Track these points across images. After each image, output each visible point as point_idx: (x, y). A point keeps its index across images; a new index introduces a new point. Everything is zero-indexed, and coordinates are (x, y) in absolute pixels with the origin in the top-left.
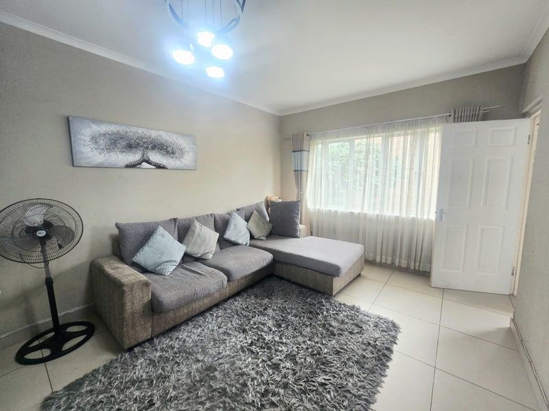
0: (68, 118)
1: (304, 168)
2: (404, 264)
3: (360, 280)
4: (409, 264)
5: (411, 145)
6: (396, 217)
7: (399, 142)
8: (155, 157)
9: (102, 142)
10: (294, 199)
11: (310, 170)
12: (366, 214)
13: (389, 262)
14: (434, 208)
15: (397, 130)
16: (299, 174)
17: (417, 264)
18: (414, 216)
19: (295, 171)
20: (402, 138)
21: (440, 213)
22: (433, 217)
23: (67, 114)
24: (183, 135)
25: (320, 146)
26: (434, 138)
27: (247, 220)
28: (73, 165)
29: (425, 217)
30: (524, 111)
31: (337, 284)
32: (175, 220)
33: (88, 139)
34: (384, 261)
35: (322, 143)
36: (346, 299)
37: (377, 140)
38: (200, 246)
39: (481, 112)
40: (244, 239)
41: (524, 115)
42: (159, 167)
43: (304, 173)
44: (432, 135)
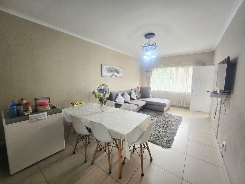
0: (101, 65)
1: (150, 77)
2: (182, 105)
3: (169, 110)
4: (183, 105)
5: (184, 72)
6: (180, 92)
7: (181, 70)
8: (115, 74)
9: (107, 70)
10: (146, 86)
11: (152, 78)
12: (170, 91)
13: (177, 105)
14: (190, 89)
15: (180, 66)
16: (148, 79)
17: (186, 106)
18: (185, 91)
19: (147, 78)
20: (182, 68)
21: (192, 90)
22: (190, 91)
23: (101, 63)
24: (121, 67)
25: (155, 70)
26: (191, 69)
27: (135, 92)
28: (102, 76)
29: (188, 92)
30: (214, 63)
31: (166, 109)
32: (121, 91)
33: (104, 69)
34: (175, 105)
35: (156, 69)
36: (168, 113)
37: (174, 69)
38: (127, 99)
39: (203, 63)
40: (135, 98)
41: (214, 65)
42: (116, 76)
43: (150, 78)
44: (190, 68)
